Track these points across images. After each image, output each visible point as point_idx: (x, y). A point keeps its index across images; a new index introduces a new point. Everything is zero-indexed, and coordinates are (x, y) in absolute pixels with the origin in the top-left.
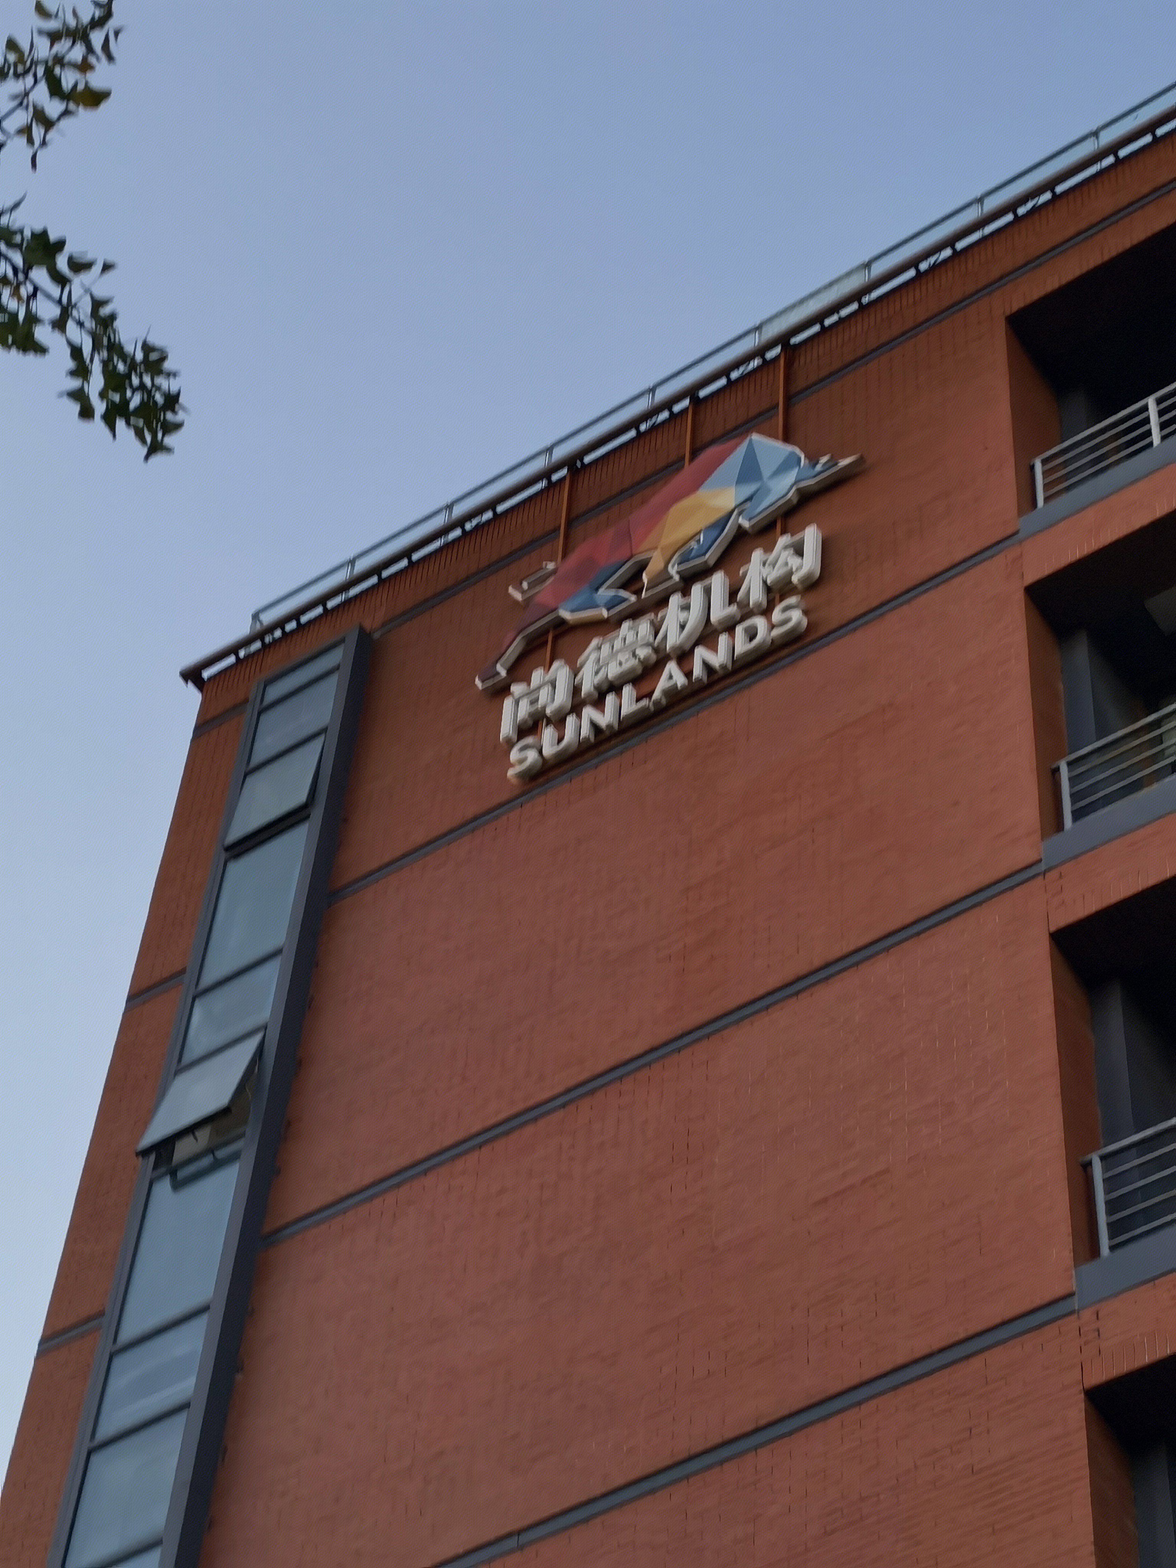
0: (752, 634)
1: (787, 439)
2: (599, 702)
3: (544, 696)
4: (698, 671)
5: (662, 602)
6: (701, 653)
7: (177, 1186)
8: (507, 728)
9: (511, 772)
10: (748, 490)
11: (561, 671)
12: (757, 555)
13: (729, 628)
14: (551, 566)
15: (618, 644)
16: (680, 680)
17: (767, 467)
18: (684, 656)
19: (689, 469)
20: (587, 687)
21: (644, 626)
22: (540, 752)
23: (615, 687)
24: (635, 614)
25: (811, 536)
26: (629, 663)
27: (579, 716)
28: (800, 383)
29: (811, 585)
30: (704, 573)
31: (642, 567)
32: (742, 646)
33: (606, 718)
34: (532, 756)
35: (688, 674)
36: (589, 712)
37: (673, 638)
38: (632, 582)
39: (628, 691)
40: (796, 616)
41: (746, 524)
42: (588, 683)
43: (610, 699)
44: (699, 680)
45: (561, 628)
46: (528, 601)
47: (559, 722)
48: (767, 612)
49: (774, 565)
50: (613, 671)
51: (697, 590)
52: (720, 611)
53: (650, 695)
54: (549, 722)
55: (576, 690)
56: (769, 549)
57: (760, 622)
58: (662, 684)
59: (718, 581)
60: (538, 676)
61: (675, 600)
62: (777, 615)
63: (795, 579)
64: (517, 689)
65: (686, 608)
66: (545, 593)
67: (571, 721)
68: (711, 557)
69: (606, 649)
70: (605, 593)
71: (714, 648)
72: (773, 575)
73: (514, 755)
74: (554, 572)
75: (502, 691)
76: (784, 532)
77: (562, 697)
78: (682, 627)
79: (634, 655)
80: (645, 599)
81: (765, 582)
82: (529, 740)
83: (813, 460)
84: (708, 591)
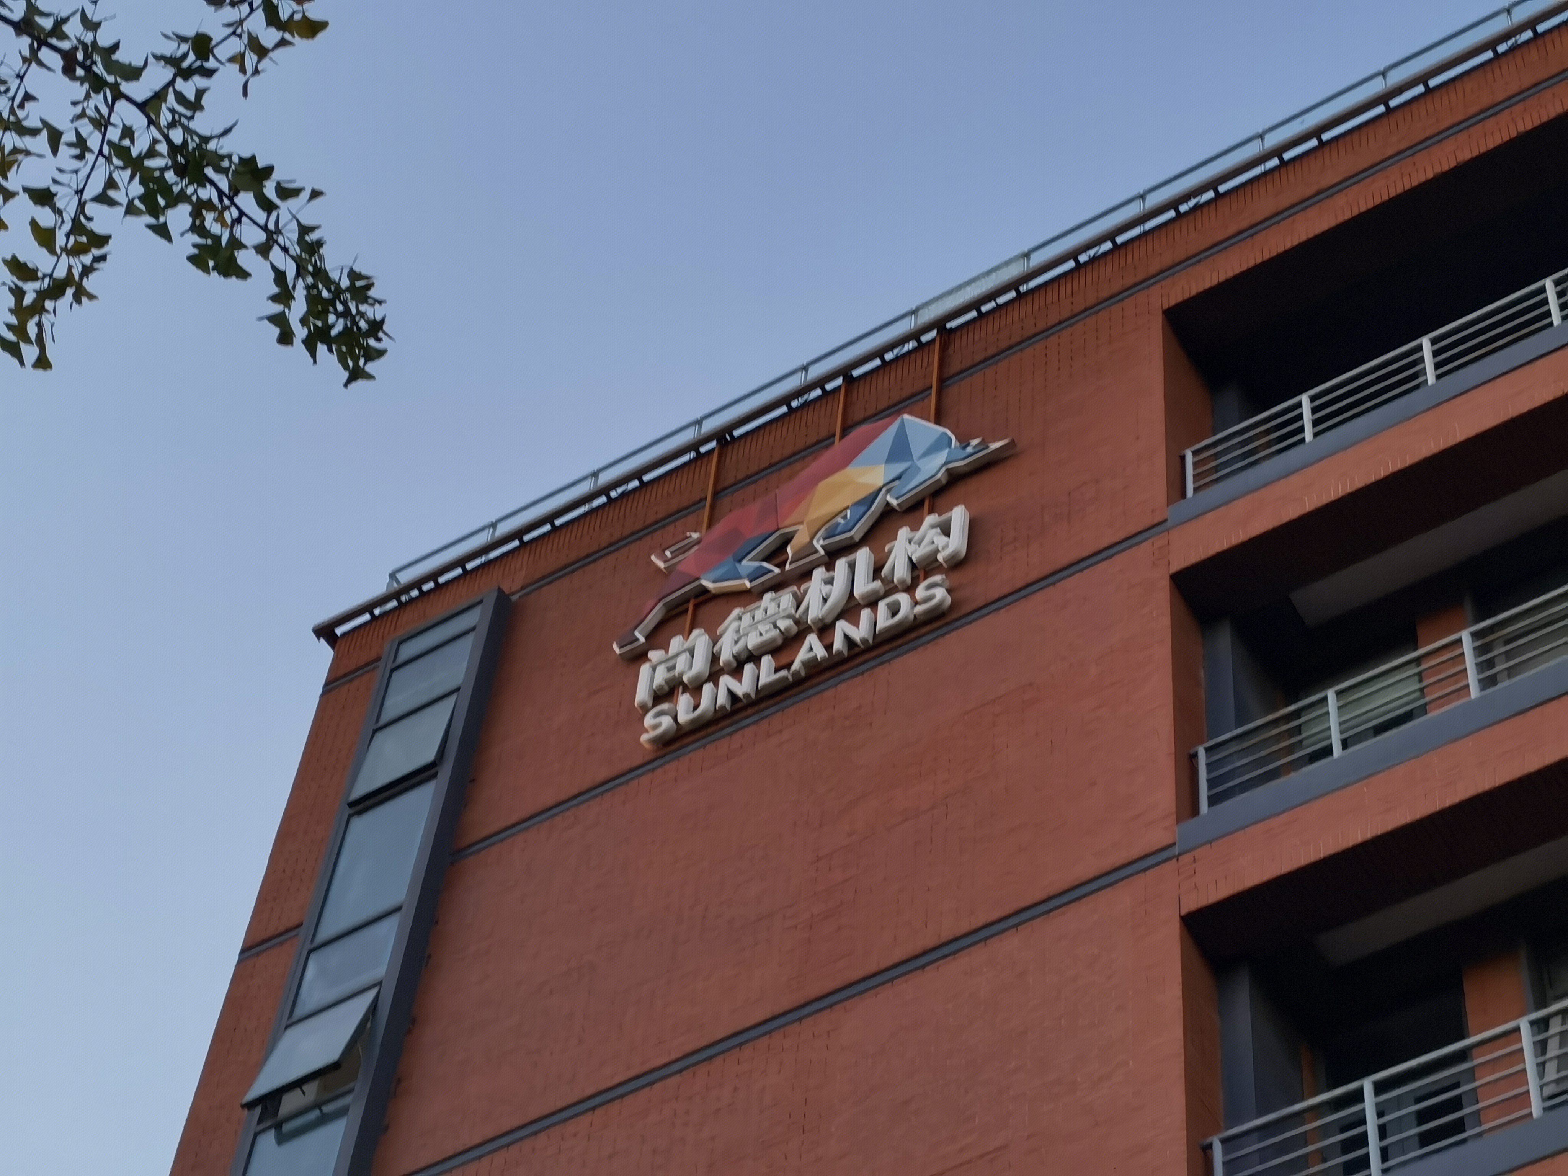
0: (894, 610)
1: (938, 421)
2: (737, 672)
3: (681, 663)
4: (838, 644)
5: (806, 575)
6: (842, 626)
7: (281, 1140)
8: (642, 694)
9: (644, 737)
10: (898, 468)
11: (700, 639)
12: (904, 533)
13: (872, 603)
14: (695, 536)
15: (759, 614)
16: (820, 652)
17: (917, 447)
18: (825, 629)
19: (839, 445)
20: (726, 656)
21: (786, 598)
22: (675, 718)
23: (754, 657)
24: (777, 586)
25: (959, 516)
26: (770, 634)
27: (716, 685)
28: (955, 366)
29: (956, 564)
30: (849, 548)
31: (787, 540)
32: (884, 621)
33: (743, 687)
34: (666, 722)
35: (829, 647)
36: (726, 681)
37: (815, 611)
38: (776, 554)
39: (767, 661)
40: (940, 594)
41: (894, 502)
42: (727, 652)
43: (749, 668)
44: (840, 653)
45: (703, 597)
46: (670, 570)
47: (695, 689)
48: (910, 589)
49: (919, 543)
50: (752, 641)
51: (841, 564)
52: (863, 586)
53: (788, 666)
54: (686, 688)
55: (715, 658)
56: (915, 527)
57: (903, 598)
58: (802, 655)
59: (863, 557)
60: (676, 643)
61: (819, 573)
62: (920, 592)
63: (940, 557)
64: (655, 655)
65: (830, 582)
66: (688, 562)
67: (708, 688)
68: (857, 533)
69: (746, 618)
70: (748, 564)
71: (856, 623)
72: (918, 553)
73: (649, 720)
74: (698, 542)
75: (640, 656)
76: (931, 512)
77: (700, 665)
78: (825, 600)
79: (775, 626)
80: (788, 571)
81: (910, 559)
82: (665, 706)
83: (964, 443)
84: (852, 566)
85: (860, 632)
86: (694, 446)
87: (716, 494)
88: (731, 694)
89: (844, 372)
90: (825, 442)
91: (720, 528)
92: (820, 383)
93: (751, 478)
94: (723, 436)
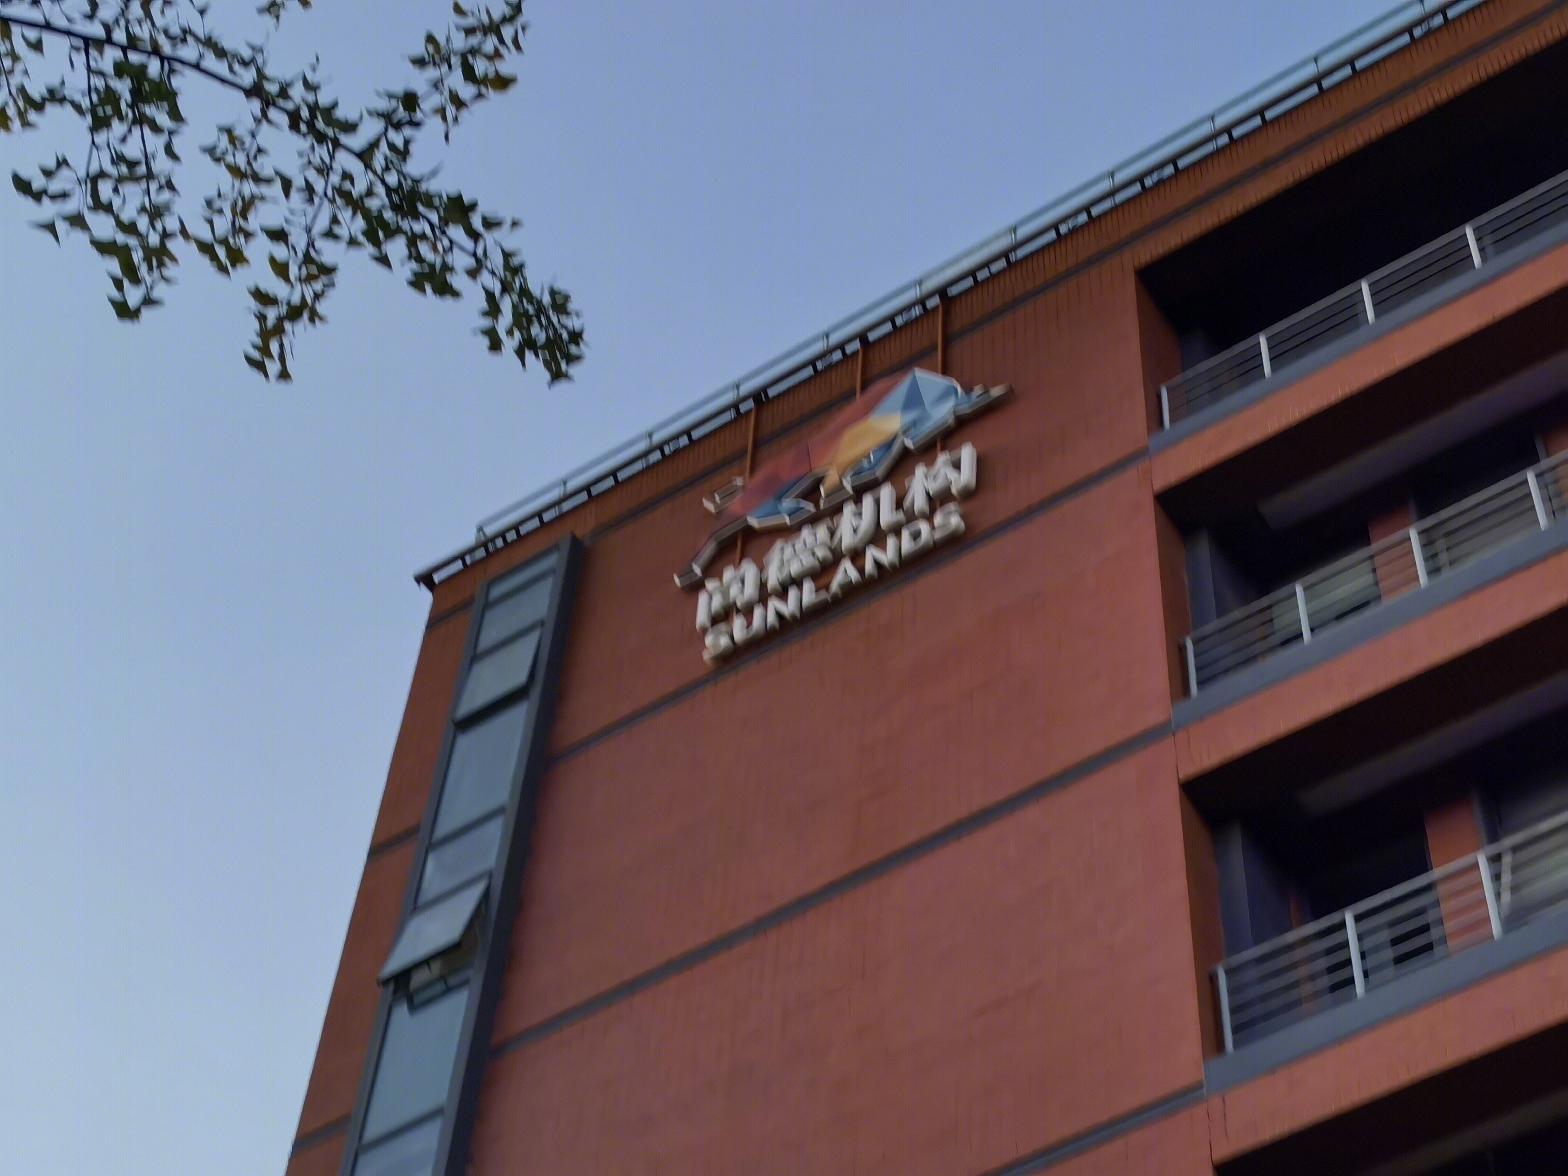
0: (916, 535)
1: (945, 373)
2: (782, 595)
3: (734, 591)
4: (869, 566)
5: (837, 510)
6: (871, 553)
7: (413, 1008)
8: (702, 617)
9: (707, 656)
10: (911, 416)
11: (749, 570)
12: (920, 471)
13: (896, 530)
14: (739, 482)
15: (799, 546)
16: (853, 574)
17: (928, 397)
18: (857, 556)
19: (860, 400)
20: (772, 581)
21: (822, 531)
22: (732, 638)
23: (797, 582)
24: (813, 520)
25: (967, 454)
26: (808, 561)
27: (765, 606)
28: (957, 325)
29: (967, 495)
30: (873, 486)
31: (820, 481)
32: (907, 545)
33: (789, 608)
34: (724, 641)
35: (861, 570)
36: (774, 604)
37: (847, 539)
38: (811, 494)
39: (808, 586)
40: (955, 521)
41: (909, 444)
42: (773, 579)
43: (792, 593)
44: (871, 575)
45: (749, 534)
46: (720, 513)
47: (748, 612)
48: (929, 517)
49: (935, 478)
50: (795, 569)
51: (868, 501)
52: (887, 517)
53: (827, 588)
54: (738, 611)
55: (763, 585)
56: (930, 463)
57: (924, 527)
58: (838, 579)
59: (886, 493)
60: (728, 574)
61: (849, 509)
62: (938, 519)
63: (954, 491)
64: (710, 585)
65: (859, 514)
66: (735, 505)
67: (758, 612)
68: (880, 472)
69: (788, 551)
70: (787, 504)
71: (883, 547)
72: (934, 487)
73: (709, 640)
74: (744, 487)
75: (697, 586)
76: (943, 451)
77: (750, 590)
78: (855, 531)
79: (814, 554)
80: (822, 507)
81: (928, 494)
82: (722, 627)
83: (968, 390)
84: (877, 502)
85: (888, 556)
86: (735, 406)
87: (756, 445)
88: (779, 615)
89: (862, 336)
90: (848, 396)
91: (761, 475)
92: (841, 346)
93: (786, 430)
94: (759, 397)
